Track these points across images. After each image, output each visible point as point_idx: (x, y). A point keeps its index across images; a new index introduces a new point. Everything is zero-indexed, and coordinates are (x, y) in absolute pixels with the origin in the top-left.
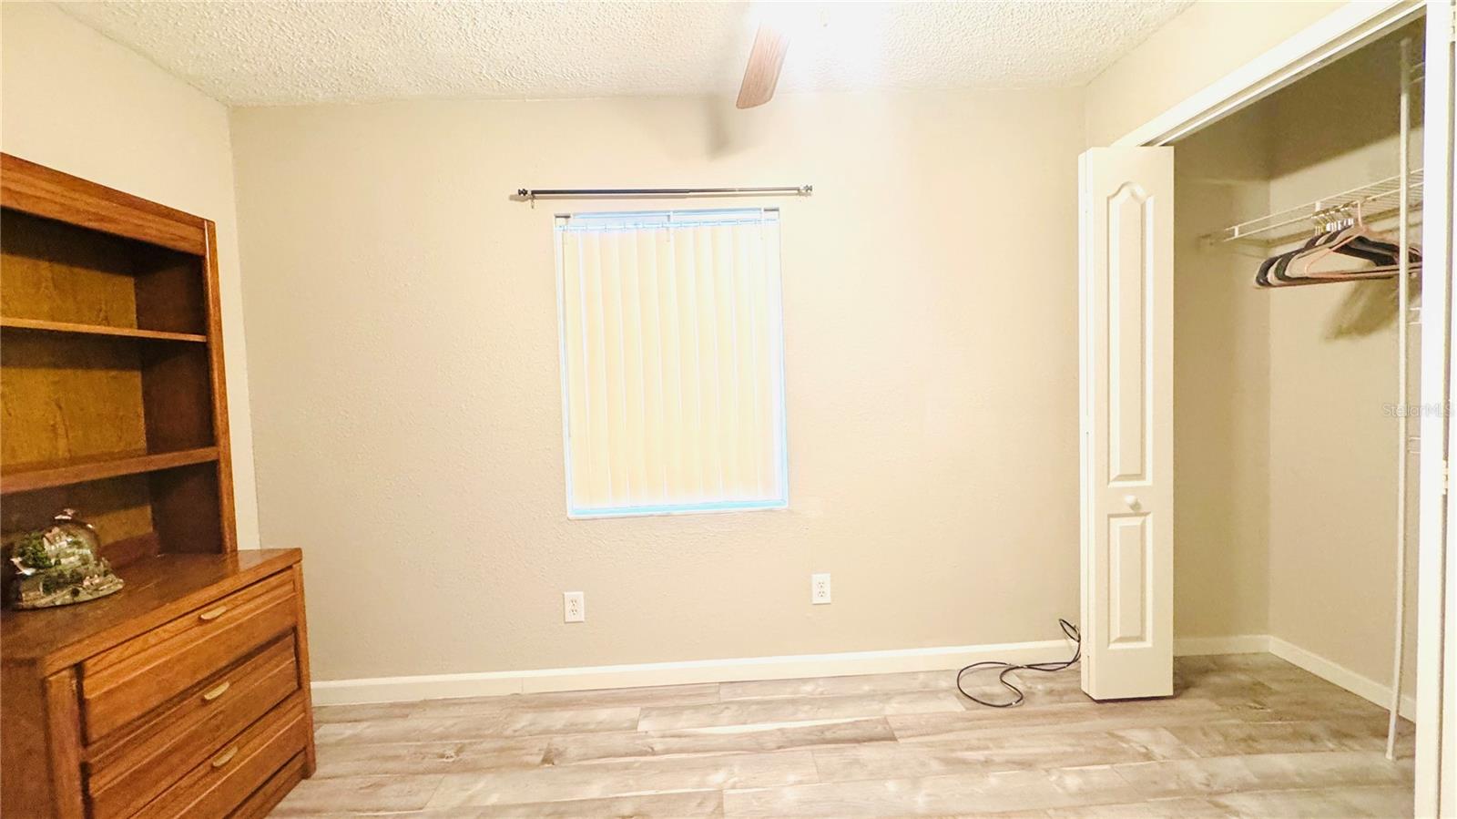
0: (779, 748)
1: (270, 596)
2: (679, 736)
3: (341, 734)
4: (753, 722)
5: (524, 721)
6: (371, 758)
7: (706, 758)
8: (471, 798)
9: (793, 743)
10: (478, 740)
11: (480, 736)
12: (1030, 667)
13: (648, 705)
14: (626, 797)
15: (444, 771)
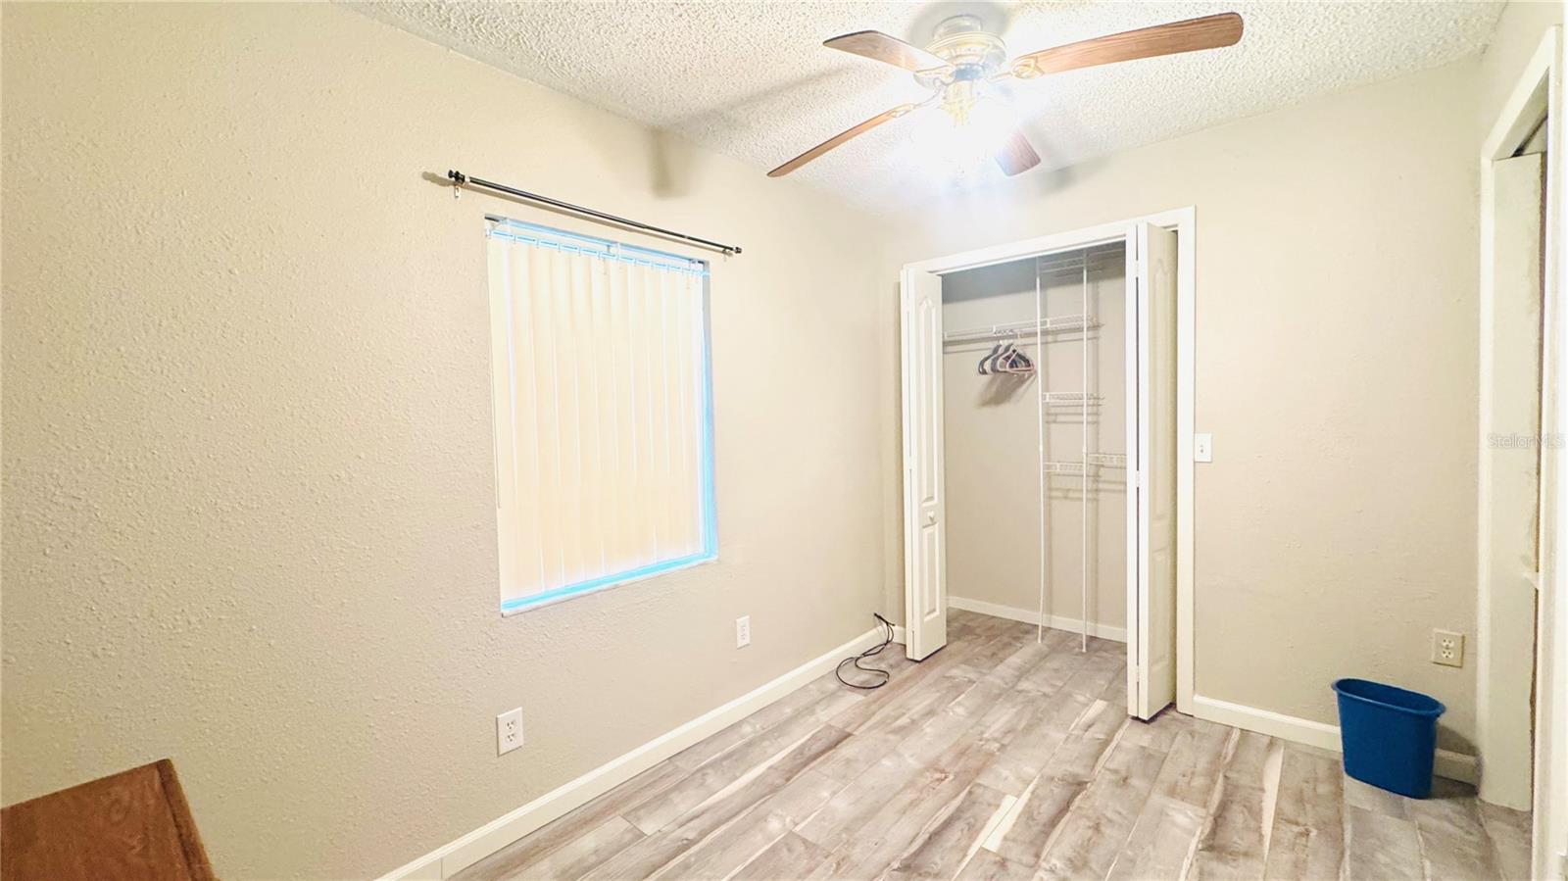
0: (788, 780)
7: (744, 818)
9: (793, 771)
12: (865, 655)
13: (624, 811)
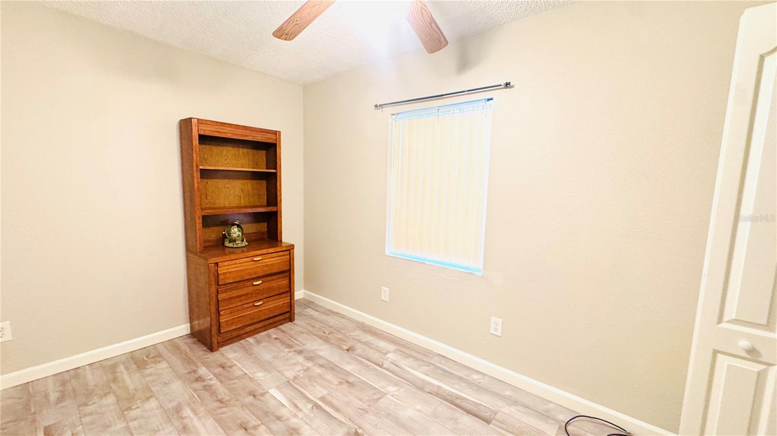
0: (429, 393)
1: (280, 258)
2: (397, 366)
3: (309, 313)
4: (432, 377)
5: (357, 333)
6: (309, 324)
7: (397, 379)
8: (317, 350)
9: (437, 395)
10: (337, 332)
11: (340, 332)
13: (400, 348)
14: (356, 376)
15: (320, 337)
